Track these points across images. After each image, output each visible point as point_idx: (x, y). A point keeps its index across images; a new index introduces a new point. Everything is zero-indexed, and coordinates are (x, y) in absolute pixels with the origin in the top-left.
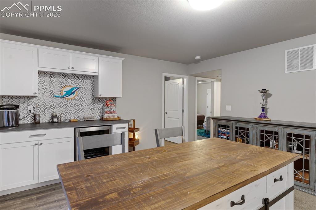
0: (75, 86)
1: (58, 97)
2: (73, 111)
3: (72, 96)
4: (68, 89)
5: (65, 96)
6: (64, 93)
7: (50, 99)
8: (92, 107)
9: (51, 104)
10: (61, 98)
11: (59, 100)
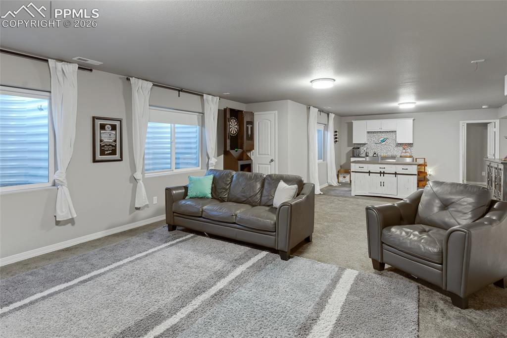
0: (386, 137)
3: (384, 143)
4: (382, 139)
5: (380, 143)
6: (380, 141)
7: (373, 145)
8: (396, 149)
9: (374, 147)
11: (378, 145)
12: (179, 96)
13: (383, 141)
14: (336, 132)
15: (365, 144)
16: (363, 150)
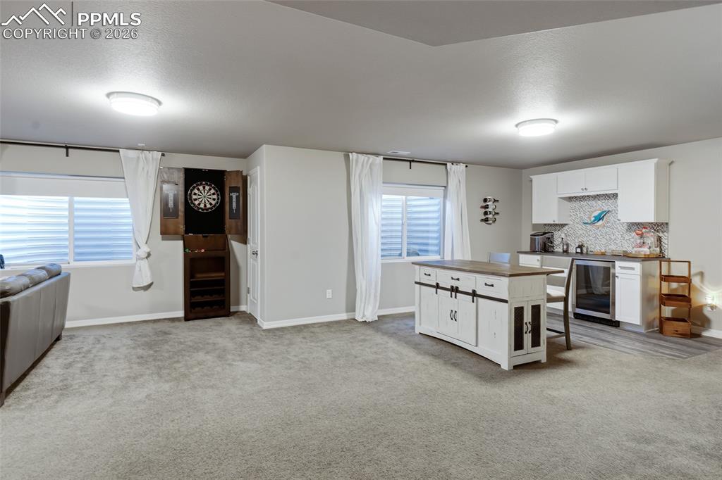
0: (606, 209)
1: (587, 223)
2: (604, 241)
3: (601, 222)
4: (596, 214)
5: (593, 223)
6: (593, 219)
7: (580, 227)
8: (627, 238)
9: (581, 232)
10: (590, 224)
11: (589, 227)
12: (67, 155)
13: (599, 218)
14: (485, 200)
15: (563, 225)
16: (558, 237)
